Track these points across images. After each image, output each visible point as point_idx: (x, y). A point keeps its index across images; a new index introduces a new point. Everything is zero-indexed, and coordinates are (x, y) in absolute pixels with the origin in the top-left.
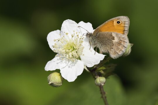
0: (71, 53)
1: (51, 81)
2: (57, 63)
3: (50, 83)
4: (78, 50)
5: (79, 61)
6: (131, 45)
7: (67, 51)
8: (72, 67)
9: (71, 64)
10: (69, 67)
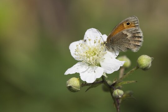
0: (92, 57)
1: (70, 84)
2: (77, 68)
3: (69, 85)
4: (99, 54)
5: (99, 67)
6: (152, 59)
7: (88, 55)
8: (92, 72)
9: (91, 70)
10: (89, 72)
